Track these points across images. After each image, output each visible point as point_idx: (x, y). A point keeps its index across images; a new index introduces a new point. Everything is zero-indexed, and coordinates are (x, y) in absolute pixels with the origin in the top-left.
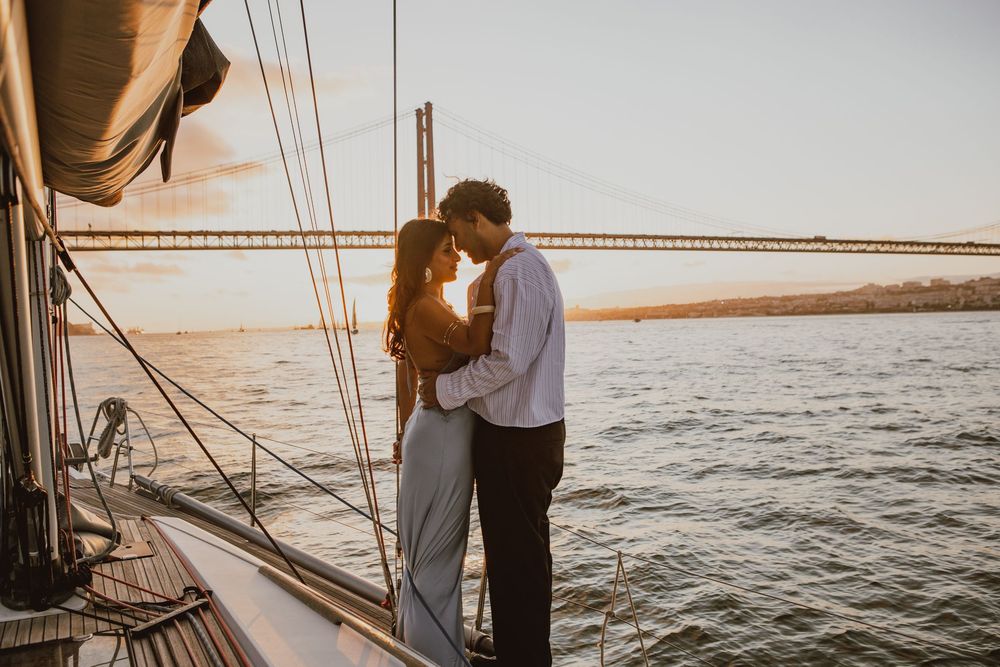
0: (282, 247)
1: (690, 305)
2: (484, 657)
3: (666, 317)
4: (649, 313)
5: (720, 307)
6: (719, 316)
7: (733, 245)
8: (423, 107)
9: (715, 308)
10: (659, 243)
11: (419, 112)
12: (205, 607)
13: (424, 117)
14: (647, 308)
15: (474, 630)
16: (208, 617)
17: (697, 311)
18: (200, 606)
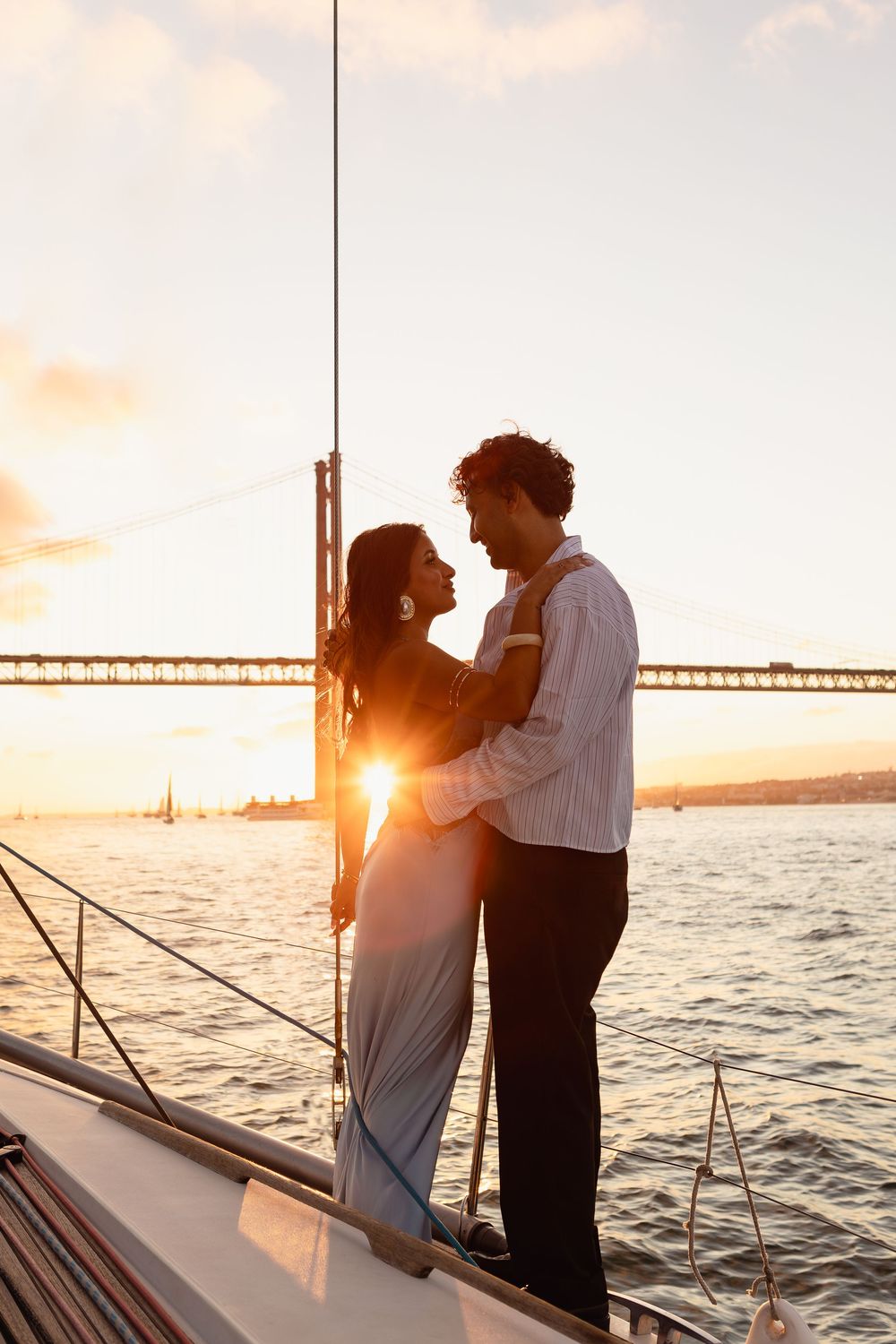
0: (92, 682)
1: (804, 782)
2: (484, 1257)
3: (758, 802)
4: (731, 795)
5: (855, 786)
6: (848, 801)
7: (844, 681)
8: (326, 458)
9: (842, 787)
10: (717, 679)
11: (320, 468)
12: (16, 1157)
13: (328, 476)
14: (728, 786)
15: (465, 1213)
16: (22, 1173)
17: (814, 792)
18: (8, 1155)
